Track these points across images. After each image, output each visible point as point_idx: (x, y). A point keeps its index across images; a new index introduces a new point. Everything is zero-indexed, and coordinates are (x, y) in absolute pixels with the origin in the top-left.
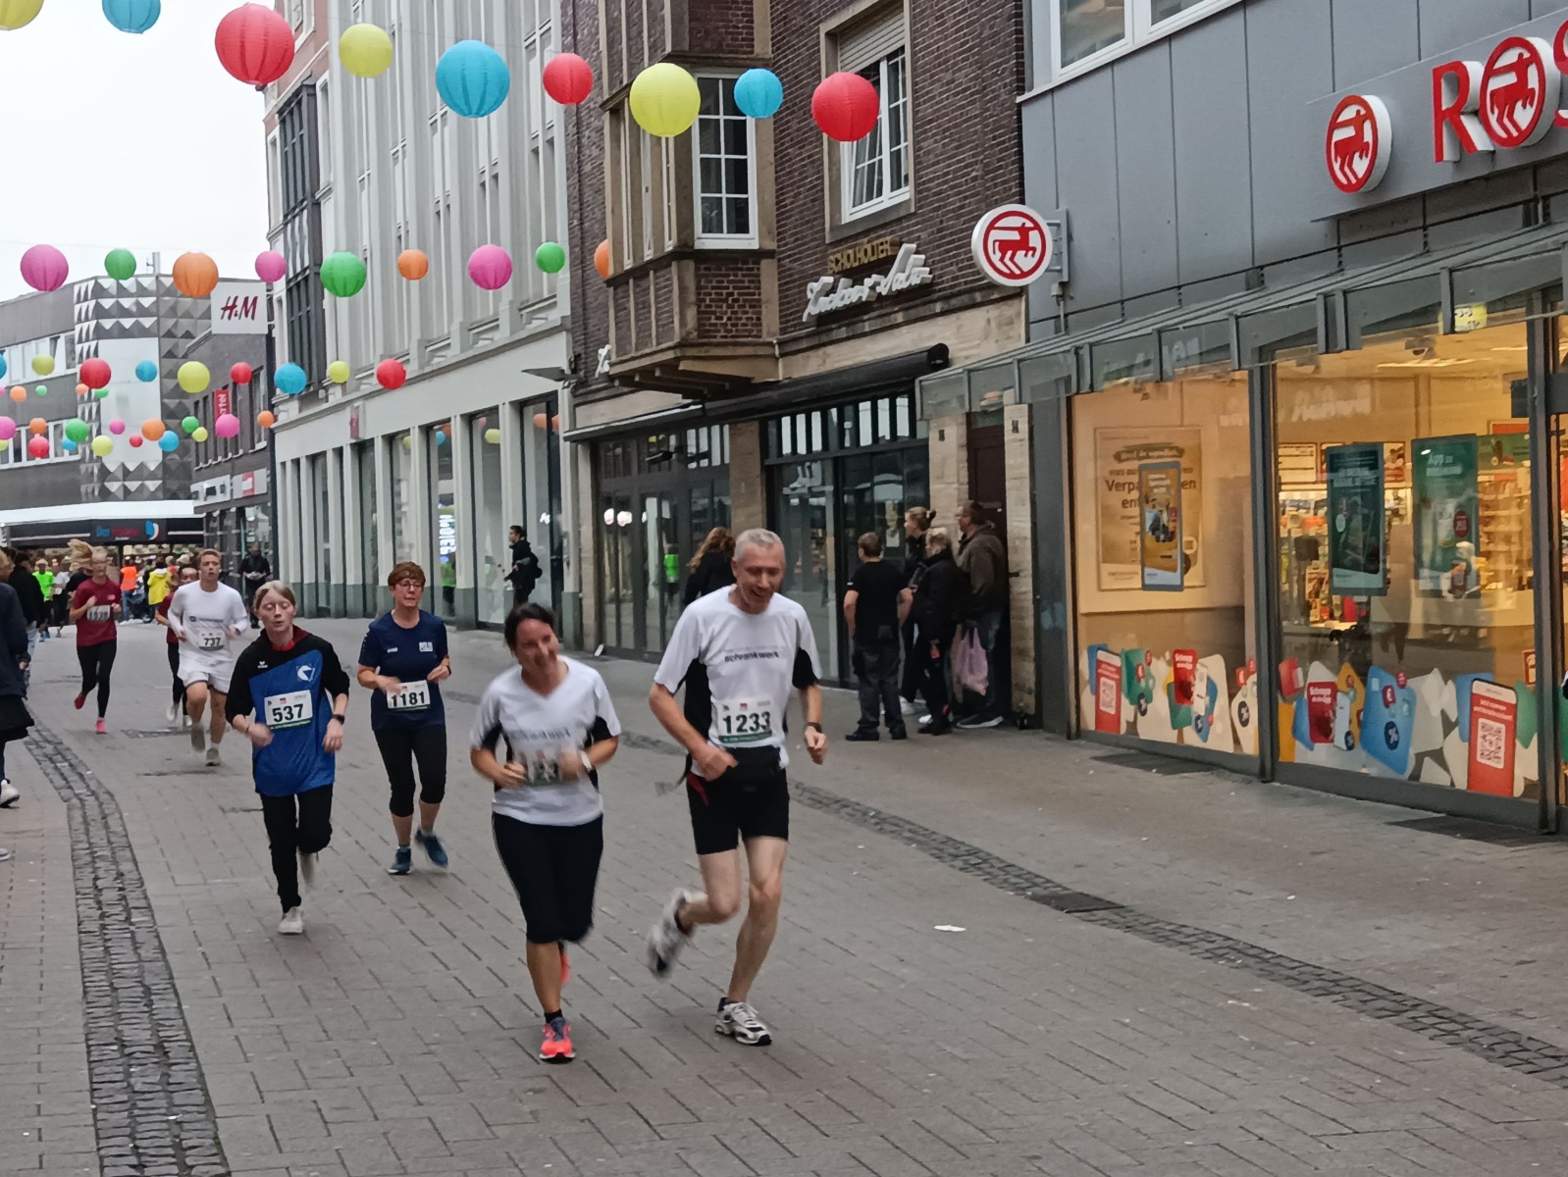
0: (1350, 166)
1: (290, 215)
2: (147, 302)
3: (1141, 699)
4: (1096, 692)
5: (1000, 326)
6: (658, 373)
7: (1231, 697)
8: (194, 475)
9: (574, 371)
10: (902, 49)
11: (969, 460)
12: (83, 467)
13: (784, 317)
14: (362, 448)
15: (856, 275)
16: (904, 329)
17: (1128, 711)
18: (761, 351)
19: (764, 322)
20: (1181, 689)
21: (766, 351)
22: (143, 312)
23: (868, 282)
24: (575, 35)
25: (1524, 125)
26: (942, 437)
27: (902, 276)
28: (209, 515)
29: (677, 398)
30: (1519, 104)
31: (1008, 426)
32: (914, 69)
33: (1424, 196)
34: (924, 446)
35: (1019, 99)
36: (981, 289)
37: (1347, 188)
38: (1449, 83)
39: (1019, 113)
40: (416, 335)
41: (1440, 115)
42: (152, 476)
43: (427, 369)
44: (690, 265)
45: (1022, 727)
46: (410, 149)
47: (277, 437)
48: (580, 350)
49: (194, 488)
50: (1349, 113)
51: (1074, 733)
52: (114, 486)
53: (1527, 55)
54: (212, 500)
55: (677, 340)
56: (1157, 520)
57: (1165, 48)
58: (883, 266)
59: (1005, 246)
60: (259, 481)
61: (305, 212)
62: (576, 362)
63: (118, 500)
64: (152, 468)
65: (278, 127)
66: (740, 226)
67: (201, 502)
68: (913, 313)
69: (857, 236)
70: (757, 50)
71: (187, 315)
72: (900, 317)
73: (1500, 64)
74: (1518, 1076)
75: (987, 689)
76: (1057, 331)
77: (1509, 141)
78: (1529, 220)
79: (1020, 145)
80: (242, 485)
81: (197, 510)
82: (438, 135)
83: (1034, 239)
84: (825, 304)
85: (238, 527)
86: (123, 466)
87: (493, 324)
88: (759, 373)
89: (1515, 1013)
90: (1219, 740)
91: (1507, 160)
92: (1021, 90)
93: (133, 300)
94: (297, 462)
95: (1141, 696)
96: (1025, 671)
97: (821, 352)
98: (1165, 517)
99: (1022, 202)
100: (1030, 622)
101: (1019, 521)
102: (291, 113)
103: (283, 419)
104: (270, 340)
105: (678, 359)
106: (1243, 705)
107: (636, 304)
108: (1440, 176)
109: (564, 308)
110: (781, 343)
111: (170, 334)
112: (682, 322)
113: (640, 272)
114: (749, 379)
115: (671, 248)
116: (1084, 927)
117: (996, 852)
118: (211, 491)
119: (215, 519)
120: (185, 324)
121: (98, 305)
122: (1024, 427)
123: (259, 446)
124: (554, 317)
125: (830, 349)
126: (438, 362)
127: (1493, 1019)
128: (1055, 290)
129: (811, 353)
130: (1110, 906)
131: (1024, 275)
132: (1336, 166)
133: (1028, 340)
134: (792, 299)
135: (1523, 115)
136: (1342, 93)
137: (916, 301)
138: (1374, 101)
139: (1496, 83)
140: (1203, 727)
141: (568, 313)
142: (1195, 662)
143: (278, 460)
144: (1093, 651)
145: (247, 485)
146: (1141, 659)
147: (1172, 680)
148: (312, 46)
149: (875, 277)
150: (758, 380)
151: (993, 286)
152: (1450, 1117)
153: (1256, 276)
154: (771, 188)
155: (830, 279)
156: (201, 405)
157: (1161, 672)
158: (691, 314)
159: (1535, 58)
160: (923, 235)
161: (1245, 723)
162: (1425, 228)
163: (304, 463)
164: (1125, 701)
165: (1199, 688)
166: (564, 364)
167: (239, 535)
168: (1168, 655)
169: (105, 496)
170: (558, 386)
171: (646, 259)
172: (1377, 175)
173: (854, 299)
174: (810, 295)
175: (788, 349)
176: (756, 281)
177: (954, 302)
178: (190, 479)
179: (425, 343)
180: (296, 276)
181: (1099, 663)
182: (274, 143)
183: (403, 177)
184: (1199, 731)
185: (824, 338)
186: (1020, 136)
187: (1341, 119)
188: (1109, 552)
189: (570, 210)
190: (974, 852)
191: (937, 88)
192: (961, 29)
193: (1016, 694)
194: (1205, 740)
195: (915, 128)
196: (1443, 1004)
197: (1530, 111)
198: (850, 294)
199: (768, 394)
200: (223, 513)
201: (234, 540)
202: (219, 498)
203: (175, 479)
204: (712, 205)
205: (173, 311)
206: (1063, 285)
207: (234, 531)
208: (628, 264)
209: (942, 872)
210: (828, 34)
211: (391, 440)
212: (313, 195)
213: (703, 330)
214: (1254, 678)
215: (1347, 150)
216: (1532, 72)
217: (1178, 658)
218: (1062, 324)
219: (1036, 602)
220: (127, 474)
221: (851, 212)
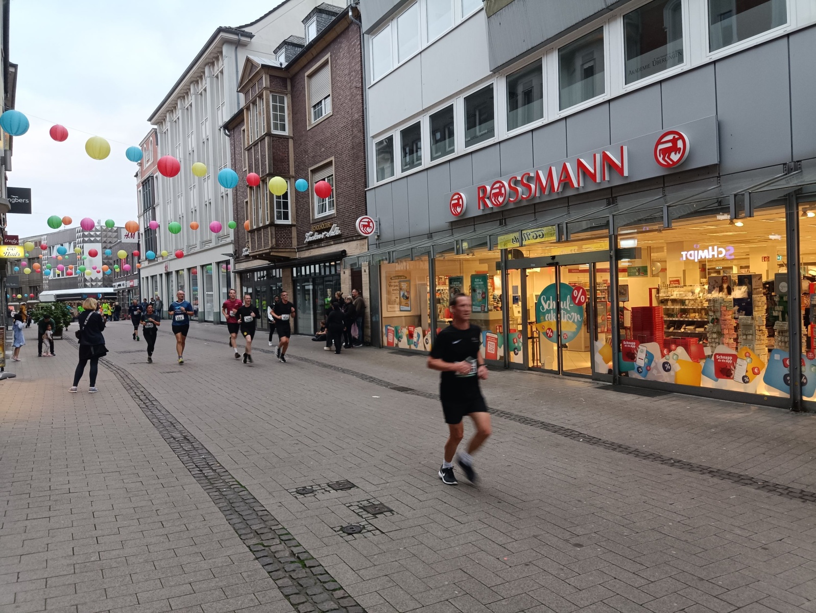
0: (456, 210)
1: (145, 210)
2: (98, 233)
3: (399, 338)
4: (387, 336)
5: (360, 246)
6: (264, 255)
7: (424, 336)
8: (113, 281)
9: (235, 254)
10: (332, 175)
11: (352, 279)
12: (79, 279)
13: (298, 242)
14: (168, 274)
15: (320, 232)
16: (333, 246)
17: (396, 341)
18: (292, 250)
19: (293, 243)
20: (410, 335)
21: (294, 250)
22: (98, 236)
23: (323, 234)
24: (235, 167)
25: (501, 202)
26: (344, 273)
27: (333, 232)
28: (119, 292)
29: (267, 262)
30: (500, 197)
31: (363, 271)
32: (336, 181)
33: (474, 217)
34: (339, 275)
35: (366, 190)
36: (355, 236)
37: (455, 215)
38: (481, 191)
39: (366, 193)
40: (186, 244)
41: (479, 198)
42: (100, 281)
43: (189, 253)
44: (274, 228)
45: (367, 346)
46: (184, 194)
47: (141, 271)
48: (237, 249)
49: (114, 284)
50: (456, 197)
51: (381, 347)
52: (88, 284)
53: (501, 185)
54: (119, 288)
55: (270, 247)
56: (404, 294)
57: (406, 179)
58: (328, 230)
59: (364, 226)
60: (135, 283)
61: (151, 210)
62: (236, 252)
63: (89, 287)
64: (100, 279)
65: (142, 187)
66: (286, 218)
67: (116, 288)
68: (336, 242)
69: (319, 222)
70: (291, 173)
71: (110, 237)
72: (332, 243)
73: (494, 187)
74: (528, 426)
75: (359, 337)
76: (377, 247)
77: (497, 205)
78: (501, 224)
79: (366, 201)
80: (129, 284)
81: (114, 290)
82: (192, 191)
83: (371, 224)
84: (311, 239)
85: (128, 295)
86: (91, 278)
87: (210, 241)
88: (292, 256)
89: (521, 412)
90: (420, 347)
91: (495, 210)
92: (366, 187)
93: (94, 233)
94: (147, 278)
95: (400, 337)
96: (369, 332)
97: (309, 251)
98: (406, 294)
99: (367, 215)
100: (369, 319)
101: (366, 294)
102: (146, 183)
103: (143, 266)
104: (139, 244)
105: (270, 252)
106: (427, 339)
107: (257, 237)
108: (480, 213)
109: (232, 238)
110: (297, 248)
111: (105, 242)
112: (271, 243)
113: (259, 229)
114: (289, 257)
115: (268, 223)
116: (407, 395)
117: (376, 377)
118: (119, 285)
119: (120, 293)
120: (109, 240)
121: (83, 234)
122: (367, 271)
123: (135, 273)
124: (229, 240)
125: (312, 250)
126: (192, 251)
127: (516, 413)
128: (376, 237)
129: (307, 251)
130: (411, 390)
131: (369, 233)
132: (453, 210)
133: (368, 249)
134: (301, 237)
135: (501, 199)
136: (454, 192)
137: (337, 239)
138: (461, 194)
139: (494, 191)
140: (416, 344)
141: (233, 239)
142: (414, 329)
143: (141, 277)
144: (386, 326)
145: (131, 284)
146: (400, 328)
147: (408, 333)
148: (152, 165)
149: (325, 232)
150: (291, 258)
151: (360, 235)
152: (520, 437)
153: (430, 235)
154: (294, 209)
155: (312, 233)
156: (116, 261)
157: (405, 331)
158: (274, 240)
159: (504, 186)
160: (338, 222)
161: (427, 343)
162: (474, 225)
163: (149, 278)
164: (395, 339)
165: (415, 335)
166: (232, 252)
167: (128, 297)
168: (407, 327)
169: (86, 286)
170: (231, 258)
171: (260, 226)
172: (463, 211)
173: (319, 238)
174: (306, 236)
175: (300, 250)
176: (291, 232)
177: (348, 239)
178: (112, 282)
179: (188, 246)
180: (147, 227)
181: (388, 329)
182: (140, 191)
183: (181, 202)
184: (415, 345)
185: (310, 247)
186: (366, 199)
187: (454, 198)
188: (389, 302)
189: (234, 212)
190: (371, 377)
191: (342, 186)
192: (349, 171)
193: (365, 338)
194: (417, 348)
195: (336, 195)
196: (503, 410)
197: (502, 199)
198: (317, 236)
199: (293, 261)
200: (123, 291)
201: (127, 299)
202: (122, 287)
203: (107, 282)
204: (279, 212)
205: (106, 236)
206: (378, 236)
207: (127, 296)
208: (255, 227)
209: (365, 383)
210: (311, 171)
211: (177, 272)
212: (153, 206)
213: (277, 244)
214: (430, 332)
215: (455, 205)
216: (503, 189)
217: (409, 328)
218: (378, 246)
219: (371, 314)
220: (92, 280)
221: (317, 216)
